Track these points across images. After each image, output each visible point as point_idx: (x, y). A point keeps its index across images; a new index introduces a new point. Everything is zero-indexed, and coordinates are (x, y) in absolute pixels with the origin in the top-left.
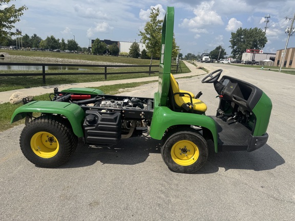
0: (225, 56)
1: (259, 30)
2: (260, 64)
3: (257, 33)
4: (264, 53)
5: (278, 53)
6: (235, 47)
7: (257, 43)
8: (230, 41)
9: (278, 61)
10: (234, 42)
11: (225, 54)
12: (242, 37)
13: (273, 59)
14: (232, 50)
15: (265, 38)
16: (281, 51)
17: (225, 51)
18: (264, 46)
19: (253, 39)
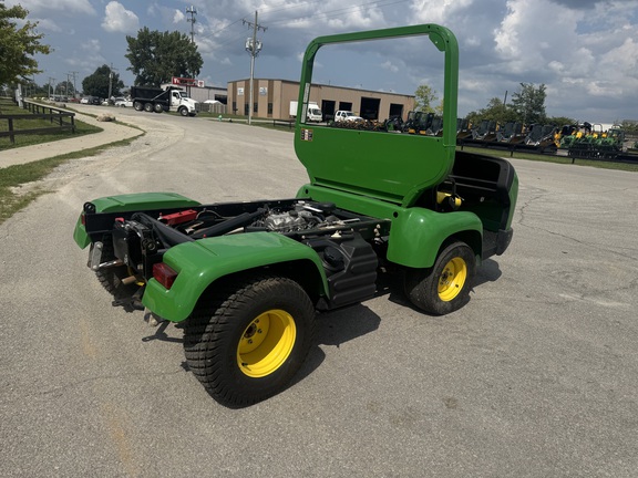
0: (122, 91)
1: (184, 37)
2: (202, 110)
3: (181, 44)
4: (206, 87)
5: (230, 87)
6: (141, 70)
7: (184, 65)
8: (126, 56)
9: (234, 104)
10: (137, 59)
11: (122, 85)
12: (152, 48)
13: (223, 100)
14: (135, 77)
15: (199, 55)
16: (235, 83)
17: (120, 79)
18: (198, 73)
19: (175, 56)
